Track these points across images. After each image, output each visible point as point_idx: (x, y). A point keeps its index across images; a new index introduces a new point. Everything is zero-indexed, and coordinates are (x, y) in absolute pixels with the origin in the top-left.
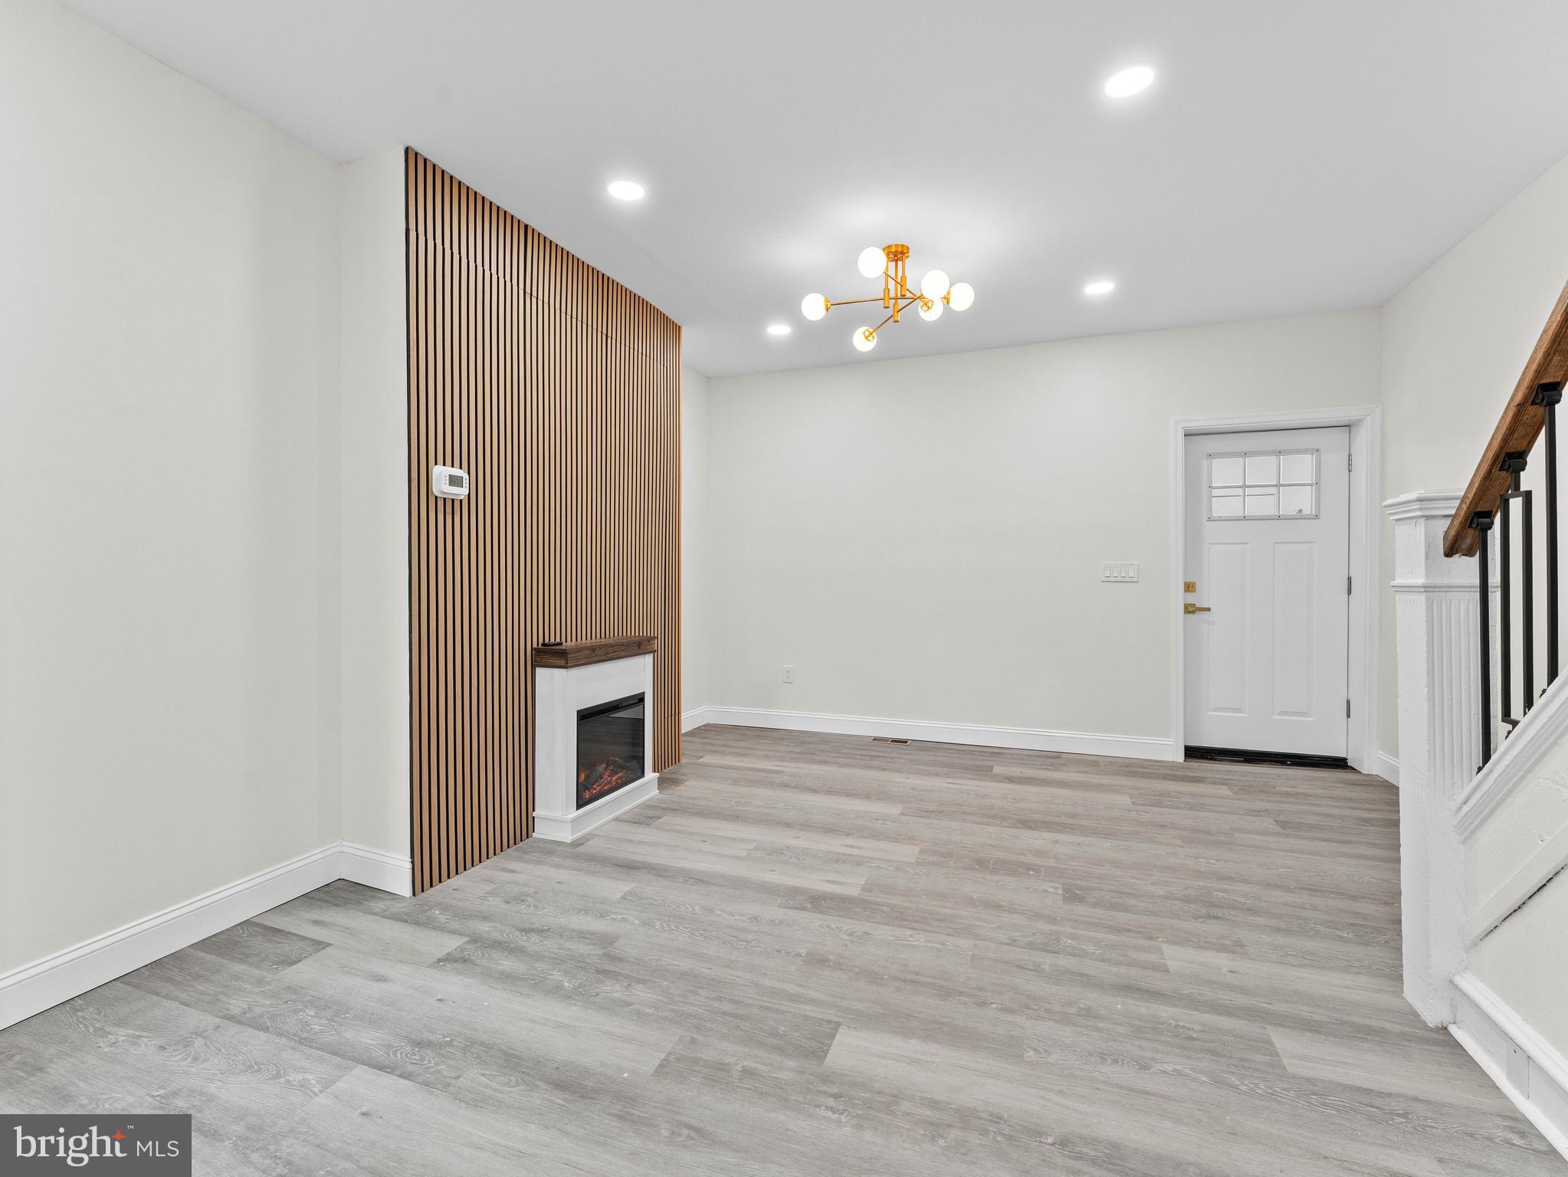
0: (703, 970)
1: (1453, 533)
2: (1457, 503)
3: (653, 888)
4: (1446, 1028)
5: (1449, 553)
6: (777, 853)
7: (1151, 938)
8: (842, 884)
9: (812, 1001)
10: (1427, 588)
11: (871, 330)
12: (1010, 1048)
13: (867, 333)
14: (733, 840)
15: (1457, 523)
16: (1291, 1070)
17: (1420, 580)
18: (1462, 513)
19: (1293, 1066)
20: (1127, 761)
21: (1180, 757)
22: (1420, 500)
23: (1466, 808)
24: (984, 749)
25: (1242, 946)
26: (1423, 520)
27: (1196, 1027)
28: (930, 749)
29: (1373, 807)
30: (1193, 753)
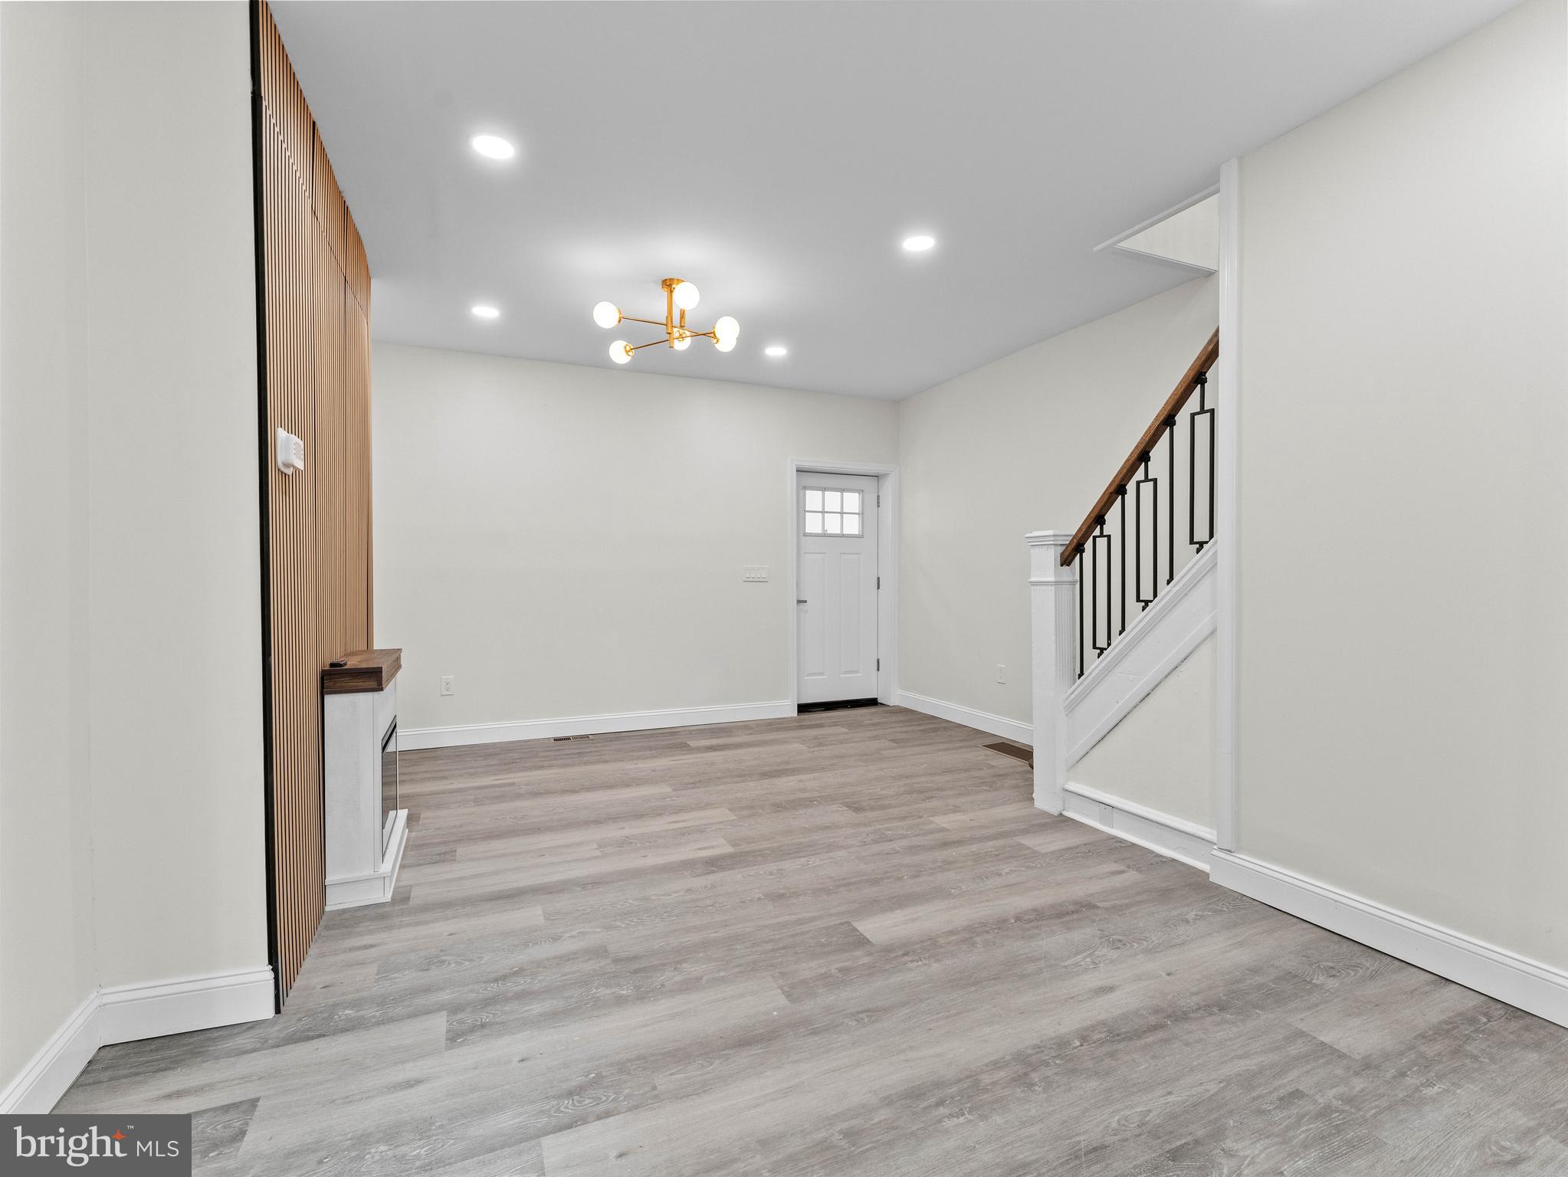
0: (712, 935)
1: (1067, 553)
2: (1070, 538)
3: (563, 902)
4: (1061, 814)
5: (1062, 565)
6: (623, 843)
7: (921, 817)
8: (712, 847)
9: (813, 919)
10: (1056, 583)
11: (632, 347)
12: (940, 893)
13: (628, 348)
14: (567, 846)
15: (1070, 549)
16: (1043, 851)
17: (1052, 579)
18: (1074, 545)
19: (1043, 849)
20: (769, 721)
21: (794, 713)
22: (1054, 536)
23: (1073, 696)
24: (654, 732)
25: (958, 807)
26: (1053, 546)
27: (993, 850)
28: (617, 739)
29: (921, 722)
30: (803, 708)
